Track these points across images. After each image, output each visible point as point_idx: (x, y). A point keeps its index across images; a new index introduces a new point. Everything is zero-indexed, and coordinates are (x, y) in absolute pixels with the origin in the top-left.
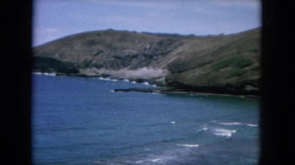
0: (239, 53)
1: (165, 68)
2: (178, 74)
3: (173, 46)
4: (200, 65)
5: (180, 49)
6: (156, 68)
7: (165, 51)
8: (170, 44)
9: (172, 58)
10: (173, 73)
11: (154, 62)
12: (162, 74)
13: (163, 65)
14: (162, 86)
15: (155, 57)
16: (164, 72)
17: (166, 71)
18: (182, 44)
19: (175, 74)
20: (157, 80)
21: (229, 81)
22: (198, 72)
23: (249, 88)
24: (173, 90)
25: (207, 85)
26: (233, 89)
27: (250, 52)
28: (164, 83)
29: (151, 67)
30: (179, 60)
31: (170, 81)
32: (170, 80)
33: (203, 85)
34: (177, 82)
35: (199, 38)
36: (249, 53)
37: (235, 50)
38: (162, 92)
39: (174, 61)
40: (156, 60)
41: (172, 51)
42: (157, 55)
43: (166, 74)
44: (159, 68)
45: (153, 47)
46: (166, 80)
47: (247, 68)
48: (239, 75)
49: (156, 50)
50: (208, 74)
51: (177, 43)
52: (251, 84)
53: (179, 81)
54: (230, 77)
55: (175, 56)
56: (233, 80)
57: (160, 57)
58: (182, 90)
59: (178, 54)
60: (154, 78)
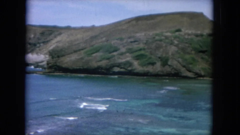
0: (107, 41)
1: (46, 54)
2: (57, 58)
3: (53, 35)
4: (75, 51)
5: (59, 38)
6: (39, 54)
7: (46, 40)
8: (50, 34)
9: (52, 45)
10: (53, 58)
11: (38, 49)
12: (44, 58)
13: (45, 52)
14: (45, 68)
15: (38, 45)
16: (46, 57)
17: (47, 56)
18: (60, 34)
19: (55, 59)
20: (40, 64)
21: (99, 64)
22: (74, 57)
23: (116, 69)
24: (54, 72)
25: (82, 68)
26: (103, 70)
27: (117, 39)
28: (46, 66)
29: (35, 53)
30: (57, 47)
31: (50, 65)
32: (50, 63)
33: (78, 68)
34: (57, 65)
35: (75, 29)
36: (116, 41)
37: (104, 39)
38: (44, 74)
39: (54, 48)
40: (39, 47)
41: (52, 40)
42: (39, 43)
43: (47, 59)
44: (41, 54)
45: (37, 36)
46: (48, 64)
47: (115, 53)
48: (108, 59)
49: (39, 39)
50: (82, 59)
51: (56, 33)
52: (118, 66)
53: (58, 64)
54: (101, 61)
55: (54, 44)
56: (103, 63)
57: (42, 44)
58: (61, 72)
59: (57, 42)
60: (37, 63)
